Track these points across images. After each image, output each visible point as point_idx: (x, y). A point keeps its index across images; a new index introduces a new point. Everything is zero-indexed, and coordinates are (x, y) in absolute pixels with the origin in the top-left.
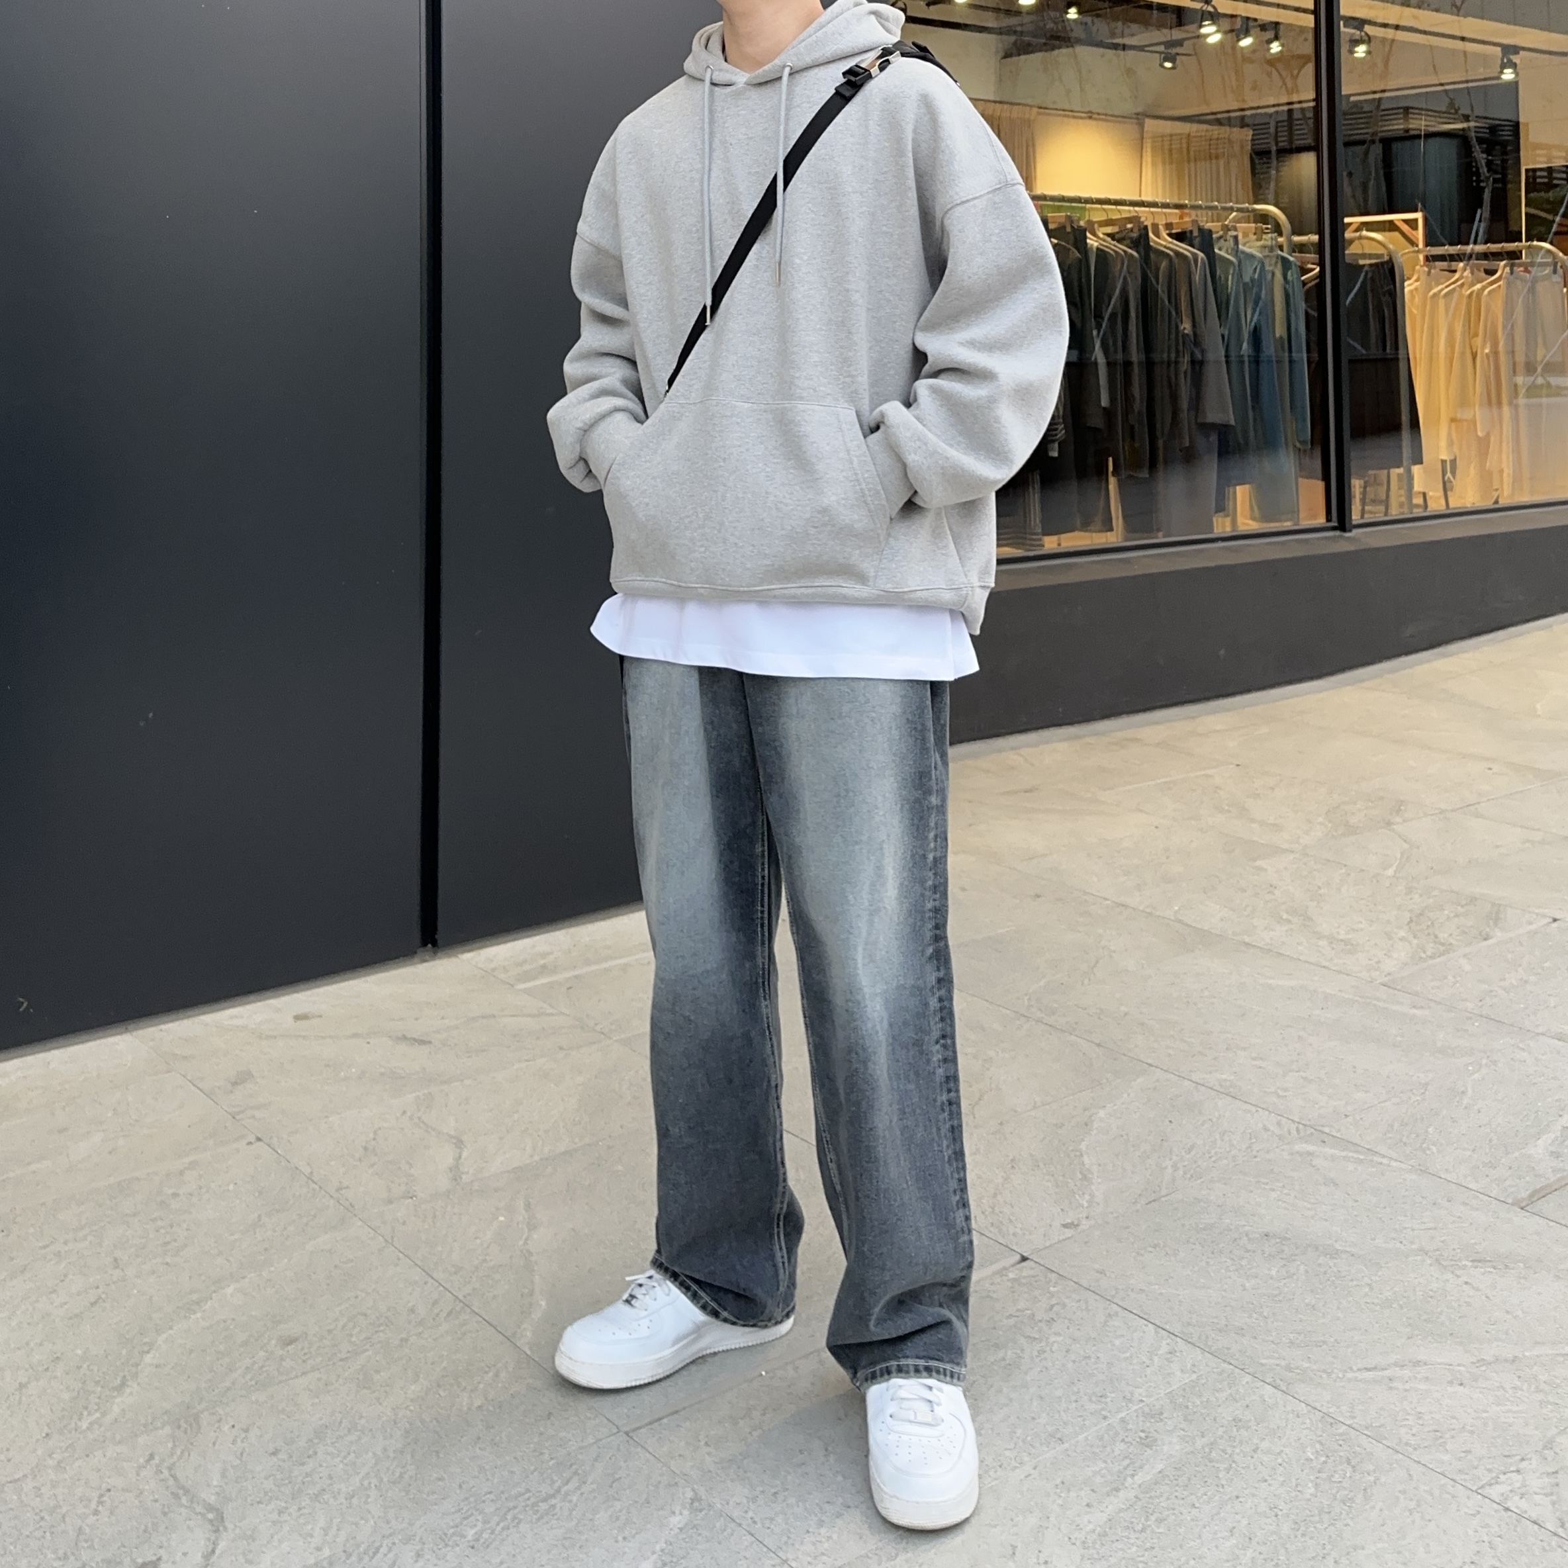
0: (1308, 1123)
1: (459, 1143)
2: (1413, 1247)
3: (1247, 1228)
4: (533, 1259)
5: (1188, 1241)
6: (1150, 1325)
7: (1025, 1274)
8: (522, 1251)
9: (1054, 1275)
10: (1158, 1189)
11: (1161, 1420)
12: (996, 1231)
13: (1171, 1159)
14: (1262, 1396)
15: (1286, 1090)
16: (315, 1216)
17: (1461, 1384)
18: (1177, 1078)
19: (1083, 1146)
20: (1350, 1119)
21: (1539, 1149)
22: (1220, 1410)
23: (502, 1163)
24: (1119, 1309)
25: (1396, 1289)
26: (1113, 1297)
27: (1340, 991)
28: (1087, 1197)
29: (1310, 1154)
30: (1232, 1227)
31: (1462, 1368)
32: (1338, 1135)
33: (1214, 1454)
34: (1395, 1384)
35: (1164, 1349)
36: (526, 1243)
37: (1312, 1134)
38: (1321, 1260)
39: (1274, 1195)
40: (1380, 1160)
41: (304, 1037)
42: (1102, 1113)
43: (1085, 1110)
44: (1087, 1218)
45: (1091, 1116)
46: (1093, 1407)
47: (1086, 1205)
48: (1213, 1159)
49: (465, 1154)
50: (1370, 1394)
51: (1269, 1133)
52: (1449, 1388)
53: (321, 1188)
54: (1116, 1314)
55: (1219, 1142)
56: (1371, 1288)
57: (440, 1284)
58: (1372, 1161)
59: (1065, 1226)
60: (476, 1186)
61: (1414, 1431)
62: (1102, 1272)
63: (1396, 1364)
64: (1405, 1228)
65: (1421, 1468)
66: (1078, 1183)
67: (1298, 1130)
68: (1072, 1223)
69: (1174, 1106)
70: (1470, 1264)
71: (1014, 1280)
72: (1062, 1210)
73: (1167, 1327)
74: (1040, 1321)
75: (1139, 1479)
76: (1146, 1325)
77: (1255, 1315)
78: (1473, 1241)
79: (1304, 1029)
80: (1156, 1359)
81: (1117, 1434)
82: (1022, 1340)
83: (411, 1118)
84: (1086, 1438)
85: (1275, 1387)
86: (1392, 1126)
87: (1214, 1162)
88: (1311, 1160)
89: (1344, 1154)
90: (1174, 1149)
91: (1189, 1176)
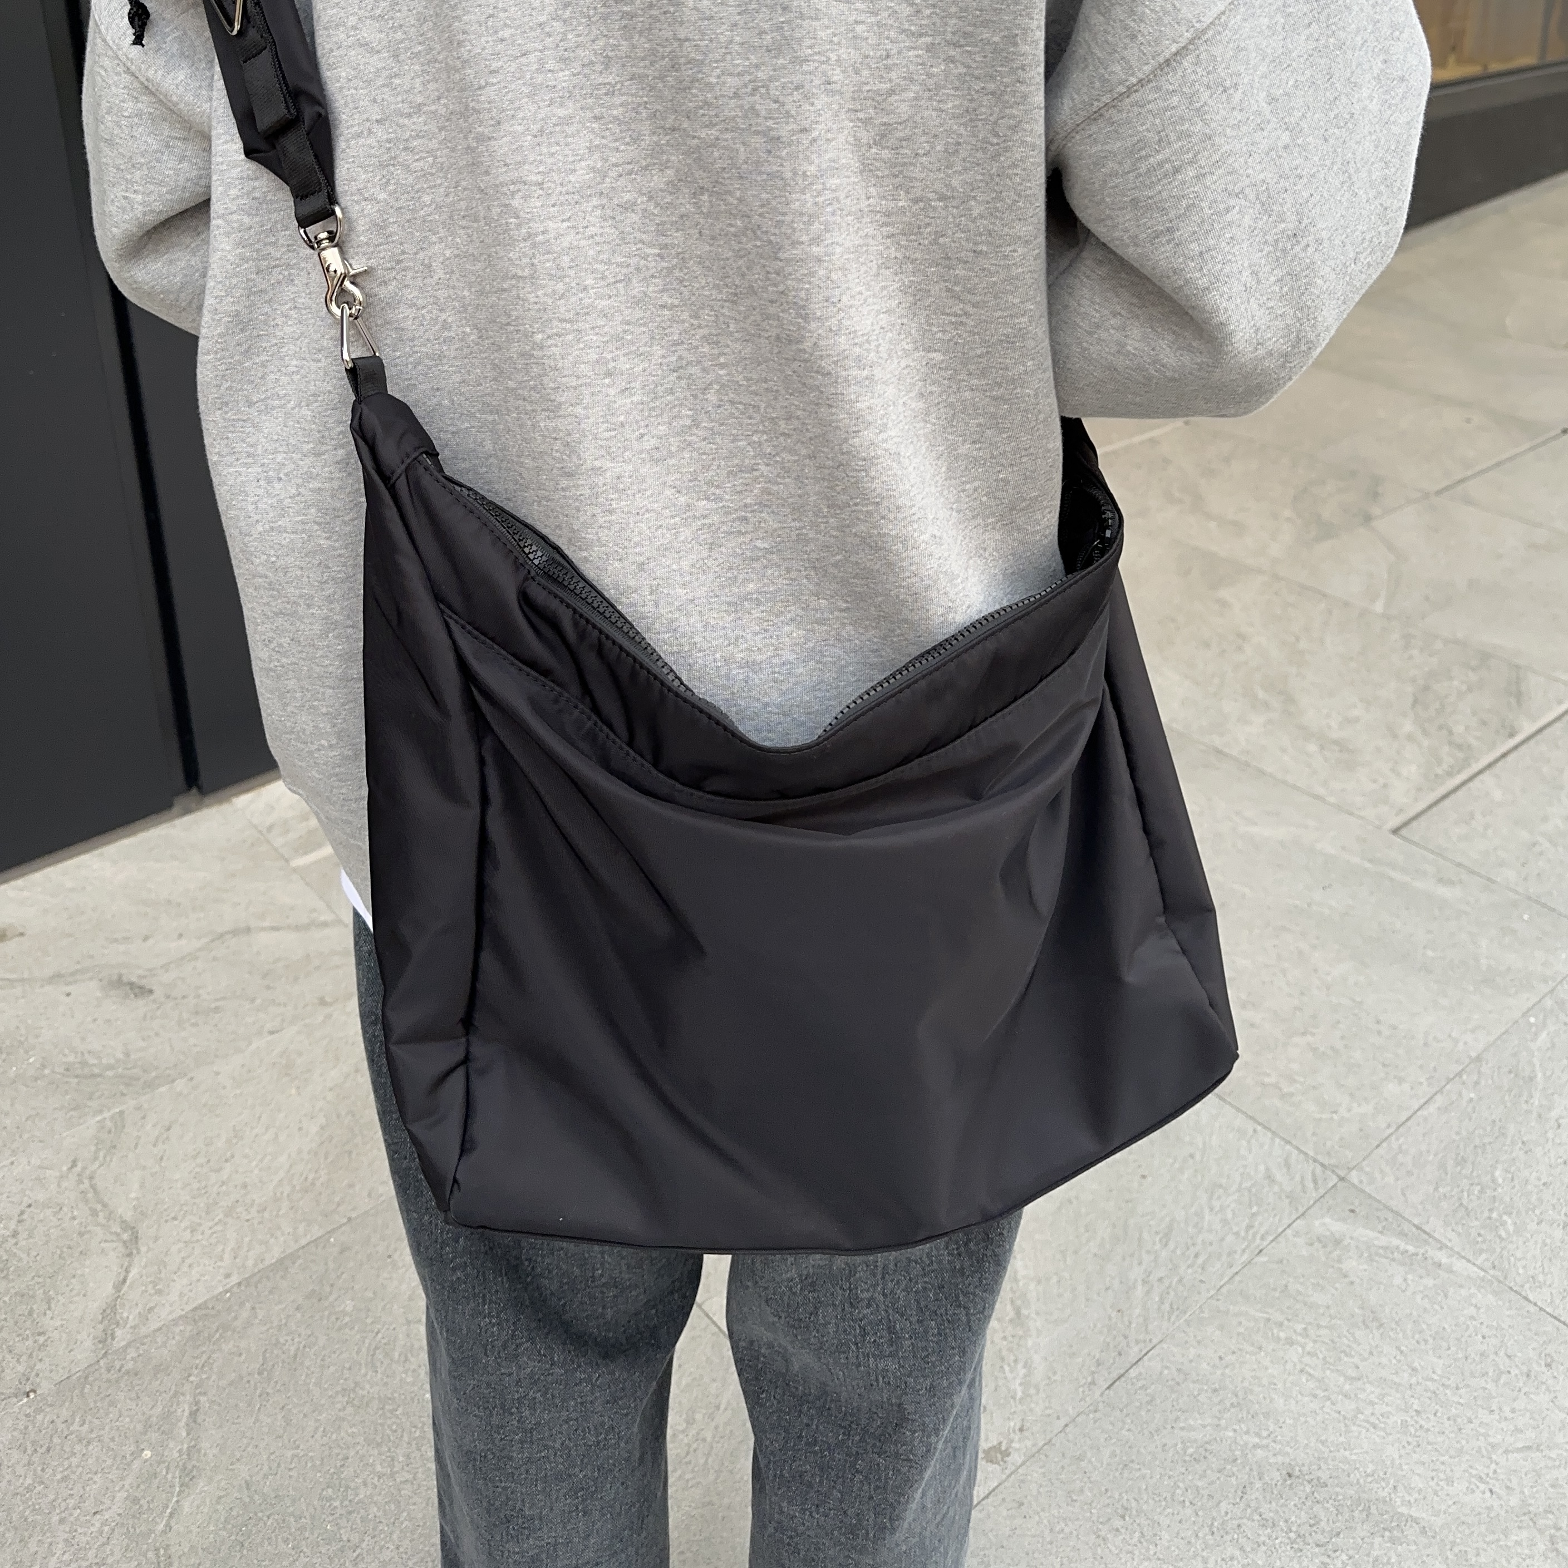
0: (1328, 1160)
5: (1173, 1497)
10: (1124, 1343)
15: (1292, 1078)
20: (1384, 1149)
27: (1344, 849)
29: (1337, 1242)
30: (1238, 1452)
32: (1372, 1191)
37: (1335, 1188)
39: (1294, 1354)
40: (1437, 1256)
48: (1201, 1260)
51: (1276, 1188)
58: (1425, 1257)
60: (130, 1359)
67: (1315, 1181)
88: (1339, 1261)
89: (1383, 1240)
90: (1146, 1236)
91: (1166, 1307)
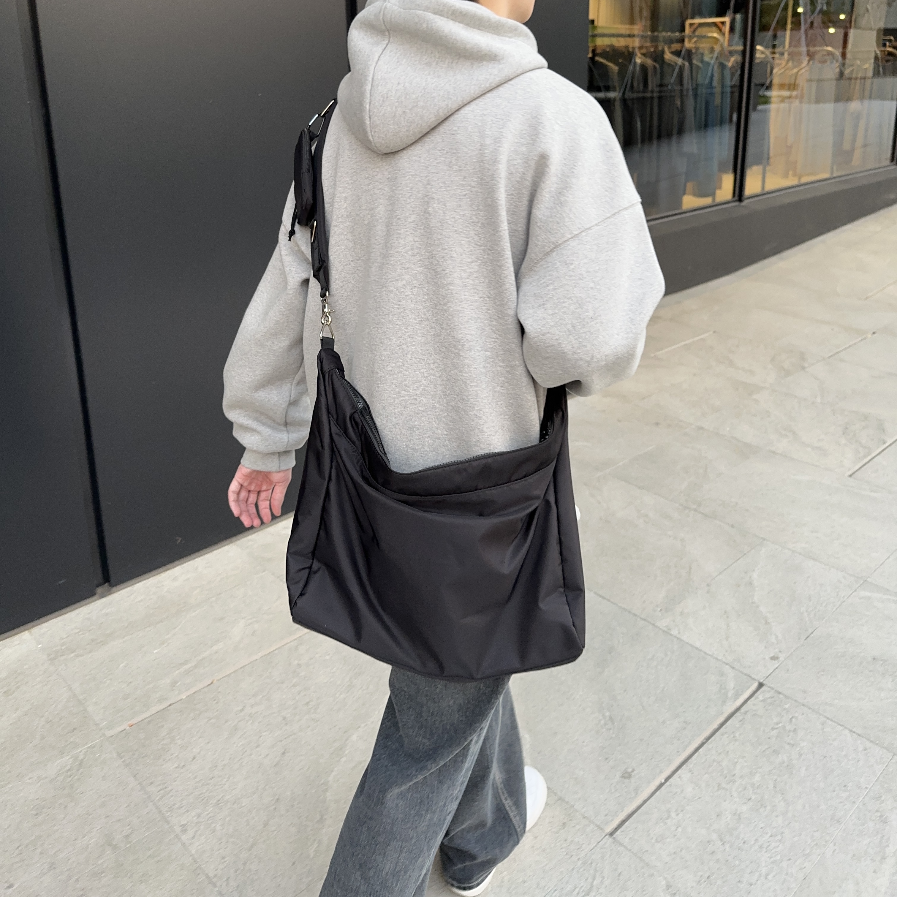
3: (862, 654)
6: (847, 732)
7: (767, 696)
9: (781, 696)
11: (883, 802)
12: (739, 665)
13: (803, 606)
19: (756, 599)
24: (825, 719)
26: (818, 710)
27: (832, 482)
28: (774, 637)
29: (869, 598)
32: (877, 584)
35: (861, 748)
42: (755, 575)
43: (746, 573)
44: (780, 651)
45: (750, 578)
46: (844, 795)
48: (824, 604)
51: (843, 584)
54: (825, 722)
55: (821, 592)
59: (772, 659)
62: (804, 692)
66: (765, 627)
68: (775, 656)
69: (788, 568)
71: (763, 701)
72: (766, 647)
73: (854, 730)
74: (790, 731)
75: (892, 848)
76: (844, 730)
79: (827, 510)
80: (860, 755)
81: (865, 814)
87: (825, 607)
88: (872, 603)
89: (885, 597)
90: (802, 598)
91: (817, 618)
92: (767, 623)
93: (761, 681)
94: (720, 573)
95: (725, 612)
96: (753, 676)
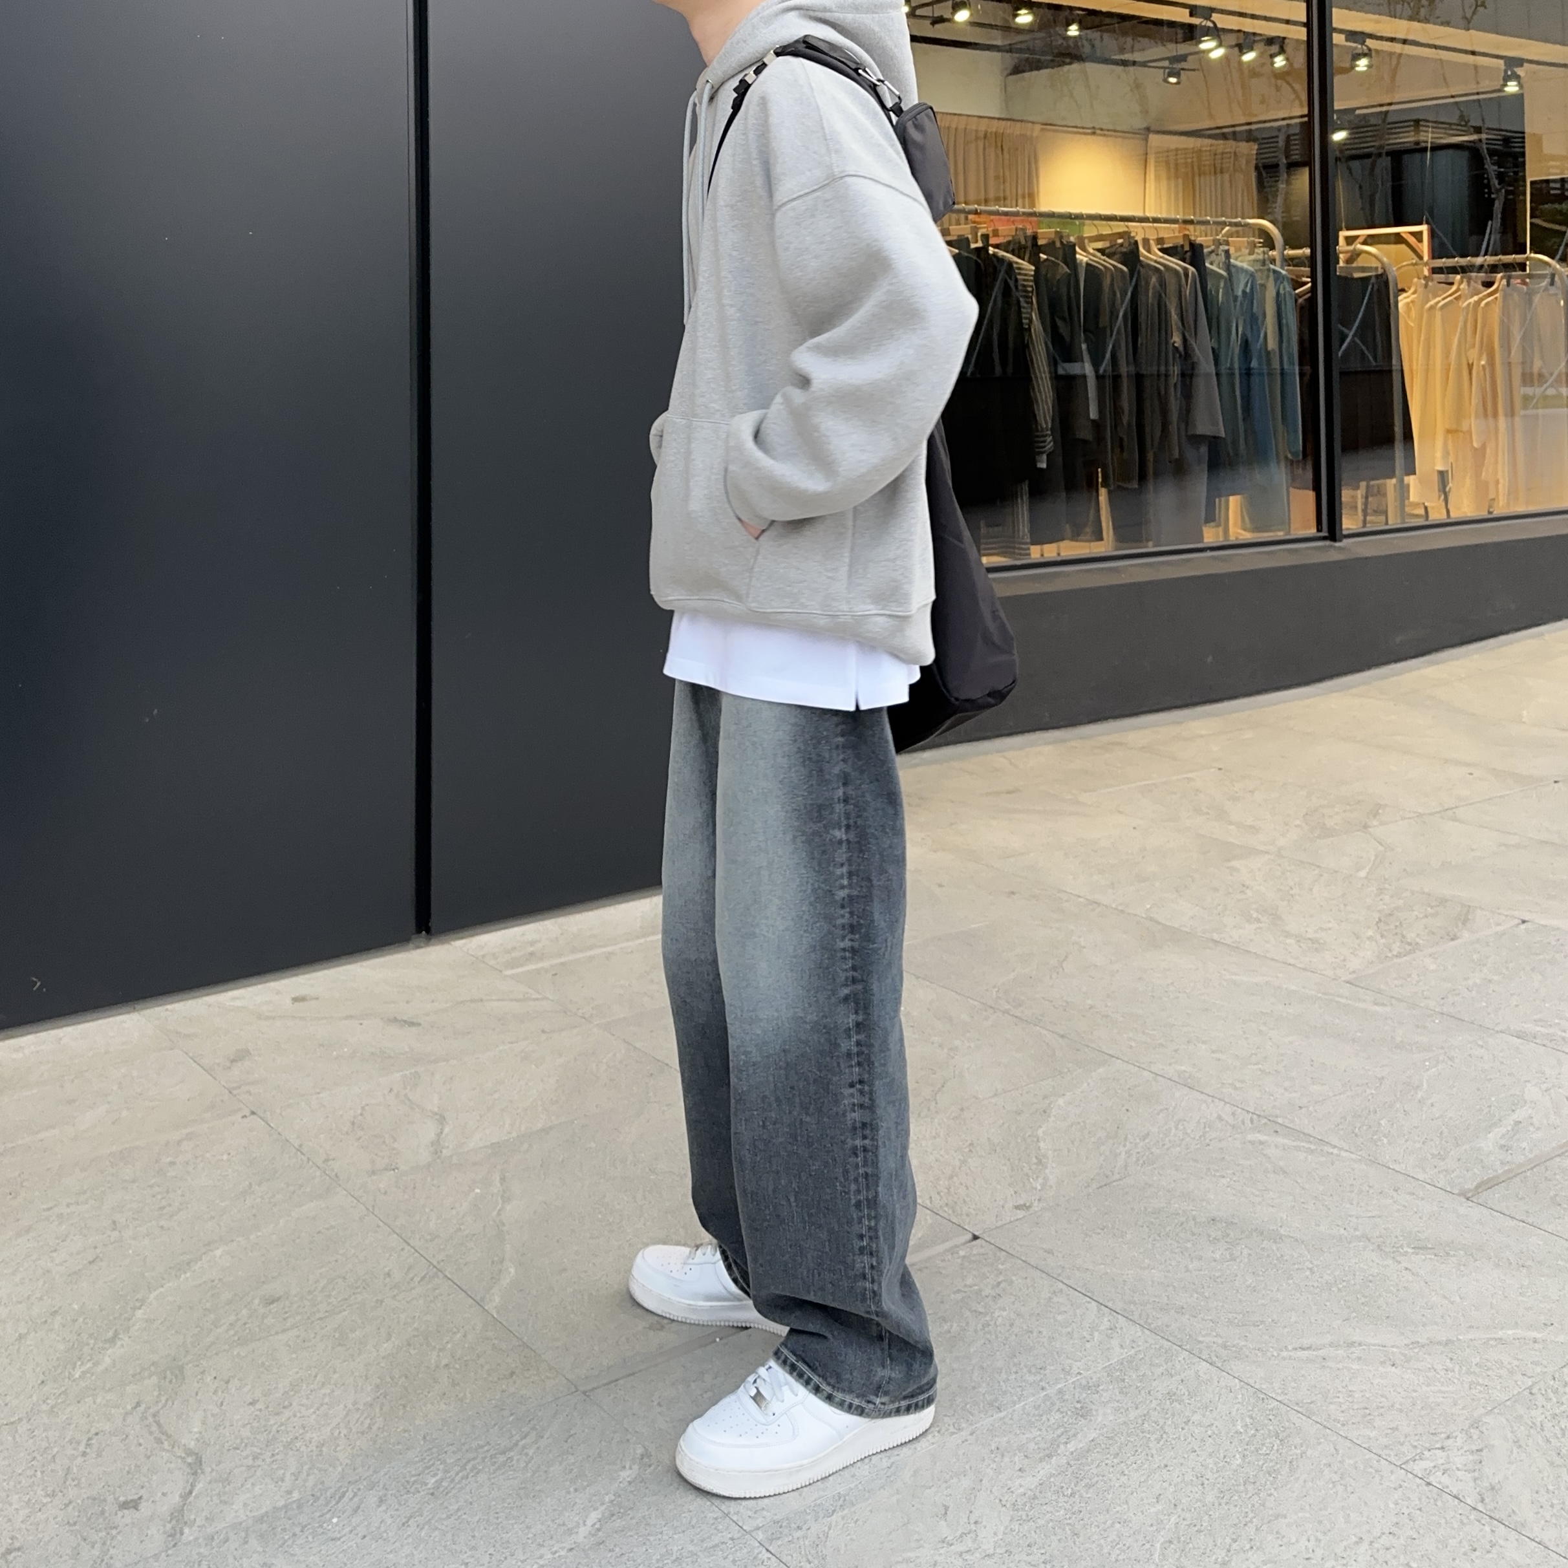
0: (1262, 1114)
1: (442, 1120)
2: (1357, 1233)
3: (1194, 1213)
4: (505, 1229)
5: (1136, 1224)
6: (1094, 1304)
7: (975, 1252)
8: (495, 1221)
9: (1004, 1253)
10: (1110, 1173)
11: (1098, 1392)
12: (950, 1212)
13: (1125, 1146)
14: (1197, 1372)
15: (1243, 1082)
16: (301, 1186)
17: (1393, 1365)
18: (1137, 1068)
19: (1040, 1132)
20: (1304, 1110)
21: (1489, 1143)
22: (1154, 1384)
23: (481, 1139)
24: (1064, 1287)
25: (1337, 1273)
26: (1059, 1275)
27: (1304, 988)
28: (1040, 1180)
29: (1261, 1143)
30: (1180, 1212)
31: (1395, 1350)
32: (1291, 1125)
33: (1146, 1425)
34: (1330, 1364)
35: (1105, 1324)
36: (499, 1214)
37: (1265, 1124)
38: (1265, 1244)
39: (1224, 1181)
40: (1331, 1150)
41: (301, 1018)
42: (1061, 1101)
43: (1045, 1097)
44: (1039, 1200)
45: (1050, 1104)
46: (1031, 1379)
47: (1039, 1187)
48: (1166, 1147)
49: (446, 1130)
50: (1303, 1372)
51: (1224, 1123)
52: (1381, 1369)
53: (308, 1159)
54: (1061, 1291)
55: (1173, 1130)
56: (1312, 1272)
57: (416, 1251)
58: (1322, 1150)
59: (1017, 1207)
60: (455, 1160)
61: (1344, 1407)
62: (1049, 1252)
63: (1331, 1345)
64: (1350, 1216)
65: (1348, 1443)
66: (1034, 1167)
67: (1252, 1121)
68: (1025, 1205)
69: (1132, 1096)
70: (1410, 1250)
71: (964, 1257)
72: (1016, 1192)
73: (1110, 1304)
74: (987, 1297)
75: (1071, 1447)
76: (1089, 1302)
77: (1196, 1295)
78: (1416, 1229)
79: (1265, 1024)
80: (1096, 1334)
81: (1053, 1404)
82: (968, 1313)
83: (397, 1096)
84: (1024, 1408)
85: (1211, 1364)
86: (1345, 1118)
87: (1168, 1149)
88: (1263, 1149)
89: (1295, 1144)
90: (1129, 1136)
91: (1141, 1162)
92: (1040, 1162)
93: (977, 1234)
94: (996, 1095)
95: (971, 1144)
96: (966, 1227)
